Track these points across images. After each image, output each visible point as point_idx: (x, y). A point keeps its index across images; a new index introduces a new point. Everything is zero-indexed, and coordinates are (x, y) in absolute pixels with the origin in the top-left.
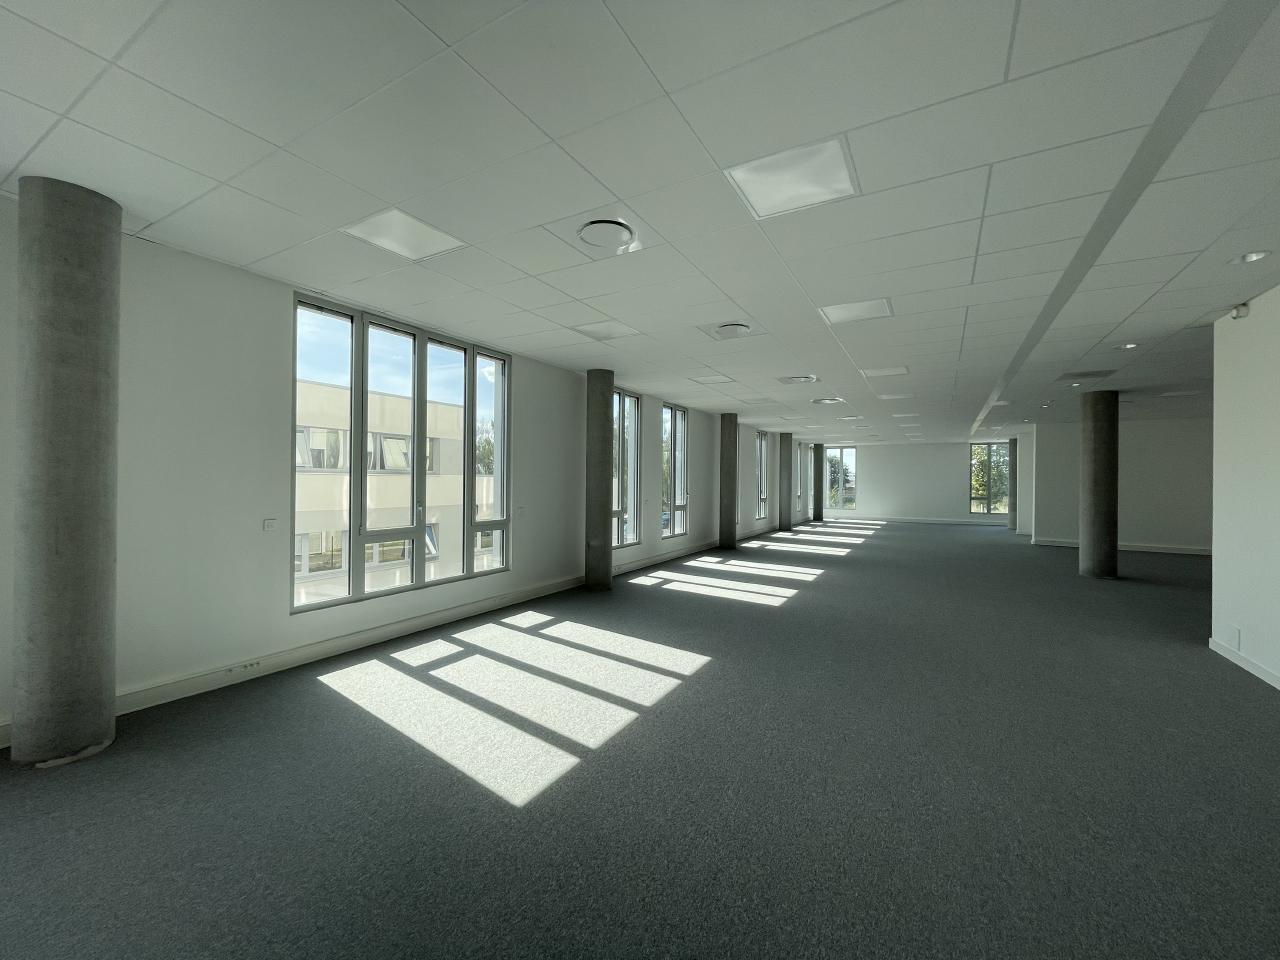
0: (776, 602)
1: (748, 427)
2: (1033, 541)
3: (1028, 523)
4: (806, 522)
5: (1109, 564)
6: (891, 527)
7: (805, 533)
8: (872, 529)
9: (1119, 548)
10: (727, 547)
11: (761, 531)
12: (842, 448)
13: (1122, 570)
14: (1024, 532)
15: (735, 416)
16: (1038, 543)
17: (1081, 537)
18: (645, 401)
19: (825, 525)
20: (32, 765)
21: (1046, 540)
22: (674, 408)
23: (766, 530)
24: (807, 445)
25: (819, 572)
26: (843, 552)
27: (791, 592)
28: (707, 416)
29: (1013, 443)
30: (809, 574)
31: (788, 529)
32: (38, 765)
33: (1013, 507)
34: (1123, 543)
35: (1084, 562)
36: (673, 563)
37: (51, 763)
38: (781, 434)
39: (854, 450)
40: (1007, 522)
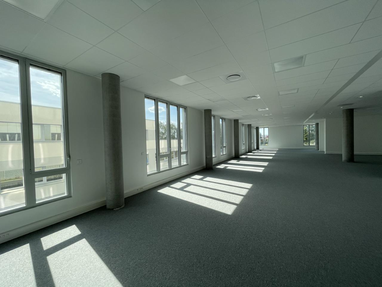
0: (261, 171)
1: (240, 123)
2: (325, 153)
3: (323, 148)
4: (255, 150)
5: (351, 158)
6: (280, 151)
7: (256, 153)
8: (276, 151)
9: (354, 154)
10: (237, 157)
11: (243, 153)
12: (264, 128)
13: (355, 160)
14: (322, 150)
15: (238, 120)
16: (327, 153)
17: (343, 151)
18: (216, 117)
19: (261, 150)
20: (113, 209)
21: (330, 152)
22: (222, 119)
23: (245, 153)
24: (254, 127)
25: (267, 163)
26: (271, 158)
27: (263, 169)
28: (230, 120)
29: (317, 125)
30: (266, 164)
31: (251, 152)
32: (114, 209)
33: (318, 143)
34: (355, 153)
35: (344, 158)
36: (224, 162)
37: (117, 209)
38: (248, 125)
39: (268, 128)
40: (315, 148)
